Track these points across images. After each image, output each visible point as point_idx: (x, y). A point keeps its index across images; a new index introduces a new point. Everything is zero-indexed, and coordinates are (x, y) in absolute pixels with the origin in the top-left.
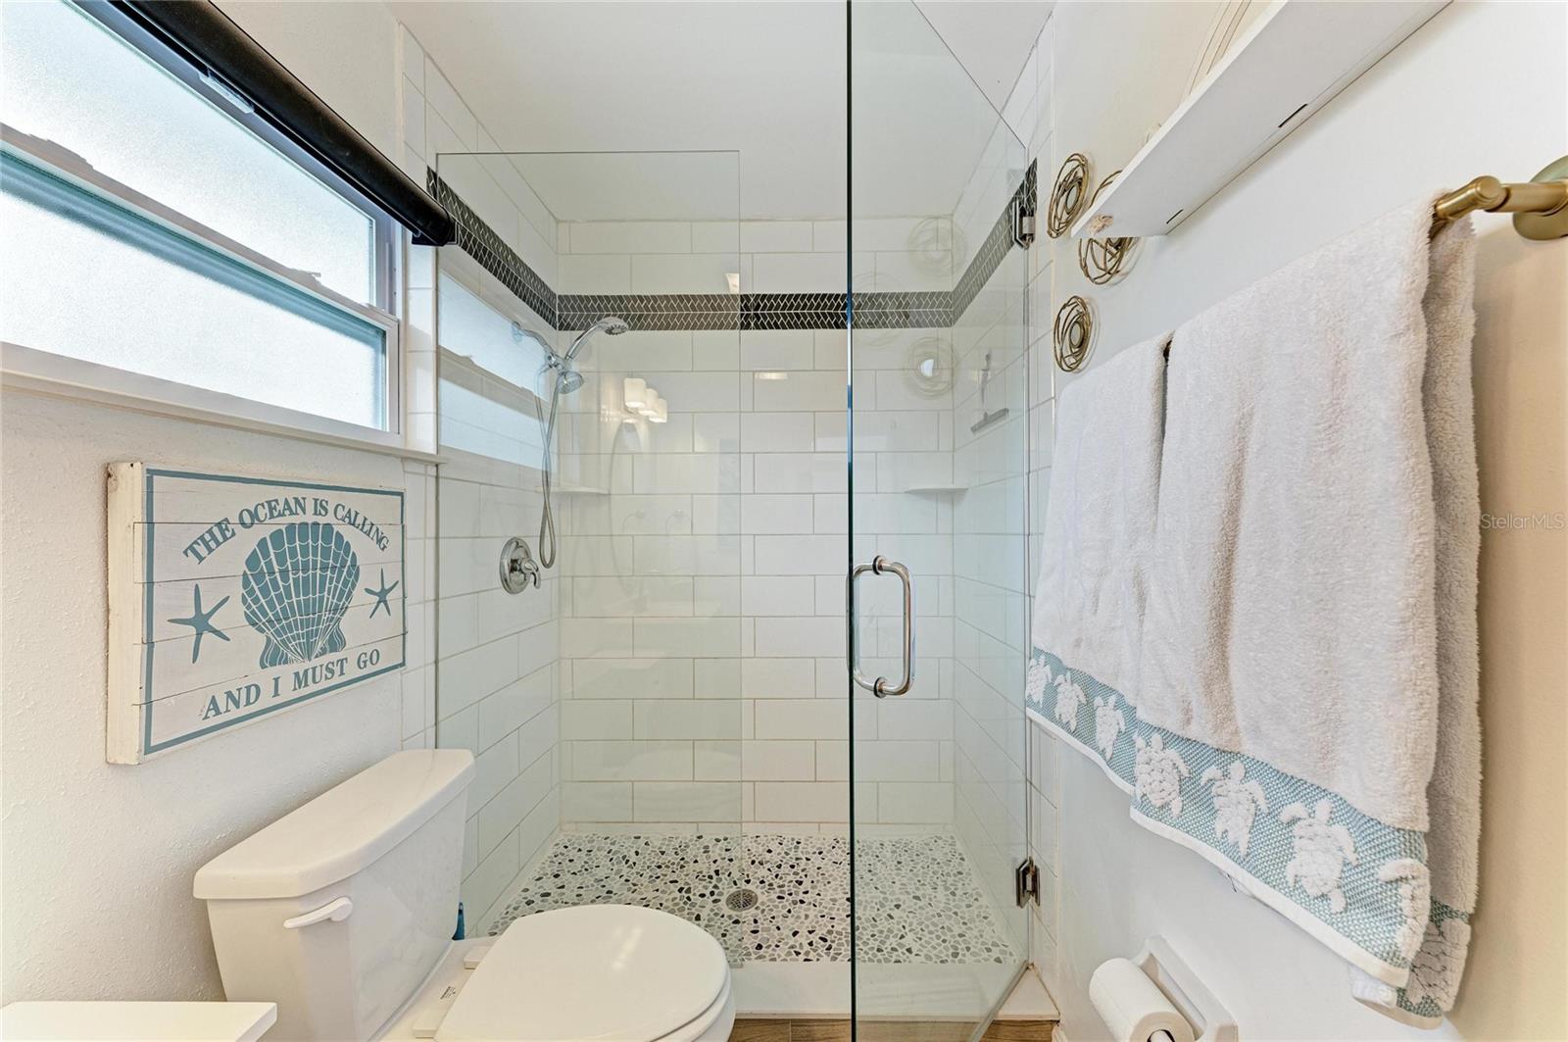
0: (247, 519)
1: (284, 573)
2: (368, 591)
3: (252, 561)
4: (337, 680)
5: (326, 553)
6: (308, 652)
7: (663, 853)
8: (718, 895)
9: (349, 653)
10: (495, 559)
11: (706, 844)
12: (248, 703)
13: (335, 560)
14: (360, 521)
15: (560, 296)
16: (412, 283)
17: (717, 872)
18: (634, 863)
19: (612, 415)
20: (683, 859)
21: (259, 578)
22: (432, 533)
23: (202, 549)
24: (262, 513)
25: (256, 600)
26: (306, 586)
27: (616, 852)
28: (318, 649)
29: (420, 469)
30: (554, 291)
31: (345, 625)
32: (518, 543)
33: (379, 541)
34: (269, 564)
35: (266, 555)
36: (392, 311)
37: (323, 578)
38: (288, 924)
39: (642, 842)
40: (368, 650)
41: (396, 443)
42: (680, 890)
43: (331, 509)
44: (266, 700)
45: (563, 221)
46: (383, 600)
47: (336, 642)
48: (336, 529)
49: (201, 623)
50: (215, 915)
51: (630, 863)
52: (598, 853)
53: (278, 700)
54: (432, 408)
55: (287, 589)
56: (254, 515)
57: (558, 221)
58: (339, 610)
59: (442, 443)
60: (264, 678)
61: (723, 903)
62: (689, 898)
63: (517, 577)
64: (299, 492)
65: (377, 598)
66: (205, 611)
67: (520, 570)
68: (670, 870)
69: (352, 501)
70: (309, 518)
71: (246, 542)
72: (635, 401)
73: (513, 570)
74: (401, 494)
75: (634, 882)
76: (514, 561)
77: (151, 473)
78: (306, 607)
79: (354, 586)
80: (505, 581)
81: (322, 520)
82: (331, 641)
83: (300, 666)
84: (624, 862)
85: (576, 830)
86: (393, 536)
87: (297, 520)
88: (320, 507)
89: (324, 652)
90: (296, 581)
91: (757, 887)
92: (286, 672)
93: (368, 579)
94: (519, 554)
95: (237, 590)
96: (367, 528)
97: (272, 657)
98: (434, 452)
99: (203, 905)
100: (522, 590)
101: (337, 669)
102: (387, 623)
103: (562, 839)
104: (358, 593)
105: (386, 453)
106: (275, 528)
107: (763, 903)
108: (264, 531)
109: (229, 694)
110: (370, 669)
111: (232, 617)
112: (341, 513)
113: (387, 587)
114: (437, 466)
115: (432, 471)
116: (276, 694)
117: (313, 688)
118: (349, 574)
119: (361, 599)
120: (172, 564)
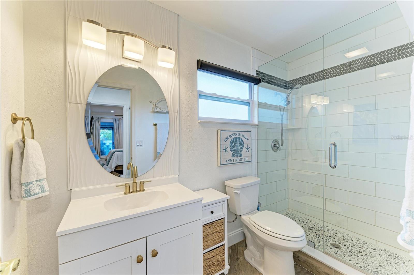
0: (230, 137)
1: (234, 144)
2: (245, 148)
3: (231, 142)
4: (241, 161)
5: (240, 141)
6: (237, 156)
7: (314, 225)
8: (328, 241)
9: (243, 157)
10: (270, 144)
11: (329, 229)
12: (230, 162)
13: (241, 143)
14: (244, 136)
15: (289, 81)
16: (254, 93)
17: (330, 236)
18: (305, 224)
19: (307, 106)
20: (320, 229)
21: (231, 145)
22: (257, 138)
23: (226, 140)
24: (232, 135)
25: (231, 148)
26: (237, 146)
27: (301, 220)
28: (238, 156)
29: (255, 127)
30: (287, 80)
31: (242, 153)
32: (276, 141)
33: (247, 140)
34: (233, 143)
35: (232, 141)
36: (251, 99)
37: (239, 145)
38: (233, 191)
39: (309, 221)
40: (246, 158)
41: (251, 123)
42: (317, 235)
43: (240, 135)
44: (232, 162)
45: (289, 63)
46: (248, 150)
47: (241, 156)
48: (241, 138)
49: (225, 150)
50: (227, 187)
51: (305, 223)
52: (297, 218)
53: (234, 162)
54: (257, 115)
55: (235, 146)
56: (231, 136)
57: (288, 63)
58: (241, 150)
59: (259, 121)
60: (232, 159)
61: (329, 243)
62: (318, 238)
63: (275, 148)
64: (236, 132)
65: (247, 149)
66: (226, 148)
67: (276, 147)
68: (315, 230)
69: (243, 133)
70: (237, 136)
71: (230, 139)
72: (314, 101)
73: (274, 147)
74: (251, 132)
75: (304, 227)
76: (274, 144)
77: (221, 131)
78: (237, 149)
79: (243, 147)
80: (273, 149)
81: (239, 136)
82: (240, 155)
83: (236, 158)
84: (303, 223)
85: (292, 211)
86: (249, 139)
87: (236, 136)
88: (239, 134)
89: (239, 157)
90: (236, 145)
91: (343, 246)
92: (235, 158)
93: (245, 146)
94: (276, 143)
95: (229, 146)
96: (245, 138)
97: (233, 156)
98: (257, 123)
99: (225, 186)
100: (277, 151)
101: (241, 160)
102: (248, 154)
103: (289, 212)
104: (244, 148)
105: (249, 125)
106: (233, 138)
107: (343, 250)
108: (232, 138)
109: (228, 160)
110: (246, 161)
111: (228, 150)
112: (242, 135)
113: (248, 147)
114: (258, 126)
115: (257, 127)
116: (233, 161)
117: (238, 162)
118: (243, 145)
119: (244, 149)
120: (223, 142)
